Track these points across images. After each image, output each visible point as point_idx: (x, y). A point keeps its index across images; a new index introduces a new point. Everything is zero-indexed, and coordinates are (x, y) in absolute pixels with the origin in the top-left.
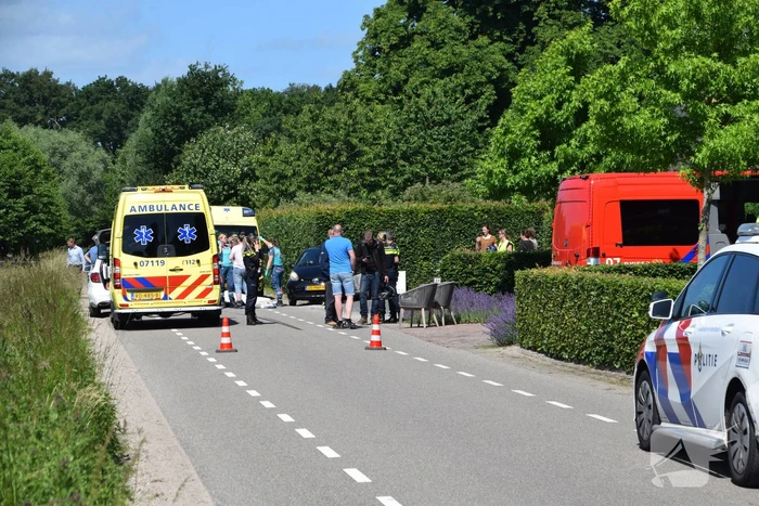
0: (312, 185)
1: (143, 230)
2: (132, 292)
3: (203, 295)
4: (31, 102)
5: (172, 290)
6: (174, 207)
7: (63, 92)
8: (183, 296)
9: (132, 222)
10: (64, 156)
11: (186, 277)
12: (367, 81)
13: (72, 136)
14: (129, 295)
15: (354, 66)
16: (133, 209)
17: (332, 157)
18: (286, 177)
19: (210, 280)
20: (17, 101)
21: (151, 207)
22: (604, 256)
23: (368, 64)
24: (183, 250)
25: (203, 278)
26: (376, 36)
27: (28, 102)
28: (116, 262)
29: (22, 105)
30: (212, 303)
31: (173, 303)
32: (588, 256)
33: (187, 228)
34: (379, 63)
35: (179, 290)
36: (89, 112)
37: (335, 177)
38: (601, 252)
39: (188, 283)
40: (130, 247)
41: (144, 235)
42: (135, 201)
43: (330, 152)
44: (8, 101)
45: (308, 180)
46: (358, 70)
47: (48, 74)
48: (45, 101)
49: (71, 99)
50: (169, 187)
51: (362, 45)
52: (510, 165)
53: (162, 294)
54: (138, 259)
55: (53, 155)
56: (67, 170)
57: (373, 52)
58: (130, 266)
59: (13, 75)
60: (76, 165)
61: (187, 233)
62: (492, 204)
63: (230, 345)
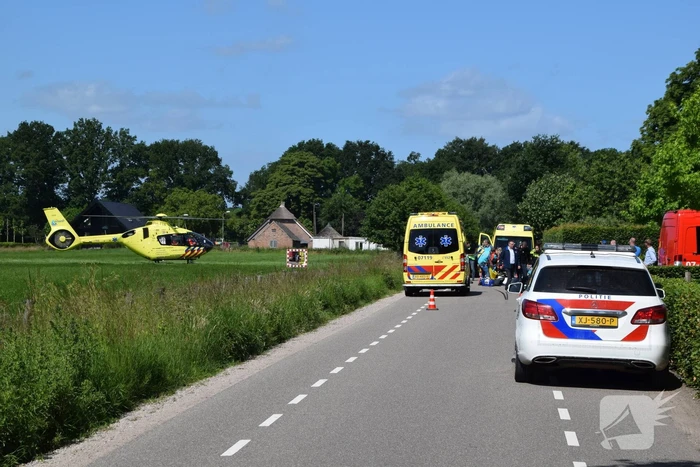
0: (596, 212)
1: (421, 238)
2: (413, 274)
3: (454, 277)
4: (471, 158)
5: (436, 274)
6: (439, 225)
7: (491, 151)
8: (442, 277)
9: (415, 233)
10: (483, 191)
11: (444, 267)
12: (648, 146)
13: (489, 178)
14: (411, 276)
15: (641, 136)
16: (415, 226)
17: (609, 195)
18: (579, 207)
19: (459, 269)
20: (463, 157)
21: (426, 225)
22: (685, 260)
23: (649, 135)
24: (444, 250)
25: (454, 267)
26: (655, 117)
27: (469, 157)
28: (405, 257)
29: (465, 159)
30: (459, 282)
31: (436, 281)
32: (675, 260)
33: (446, 238)
34: (657, 135)
35: (440, 274)
36: (505, 164)
37: (611, 207)
38: (683, 258)
39: (446, 270)
40: (413, 248)
41: (421, 241)
42: (418, 221)
43: (608, 191)
44: (457, 157)
45: (593, 209)
46: (643, 139)
47: (482, 140)
48: (479, 156)
49: (495, 155)
50: (436, 213)
51: (646, 123)
52: (648, 202)
53: (430, 276)
54: (417, 255)
55: (477, 190)
56: (485, 200)
57: (653, 128)
58: (412, 259)
59: (461, 141)
60: (490, 196)
61: (446, 240)
62: (638, 227)
63: (434, 306)
